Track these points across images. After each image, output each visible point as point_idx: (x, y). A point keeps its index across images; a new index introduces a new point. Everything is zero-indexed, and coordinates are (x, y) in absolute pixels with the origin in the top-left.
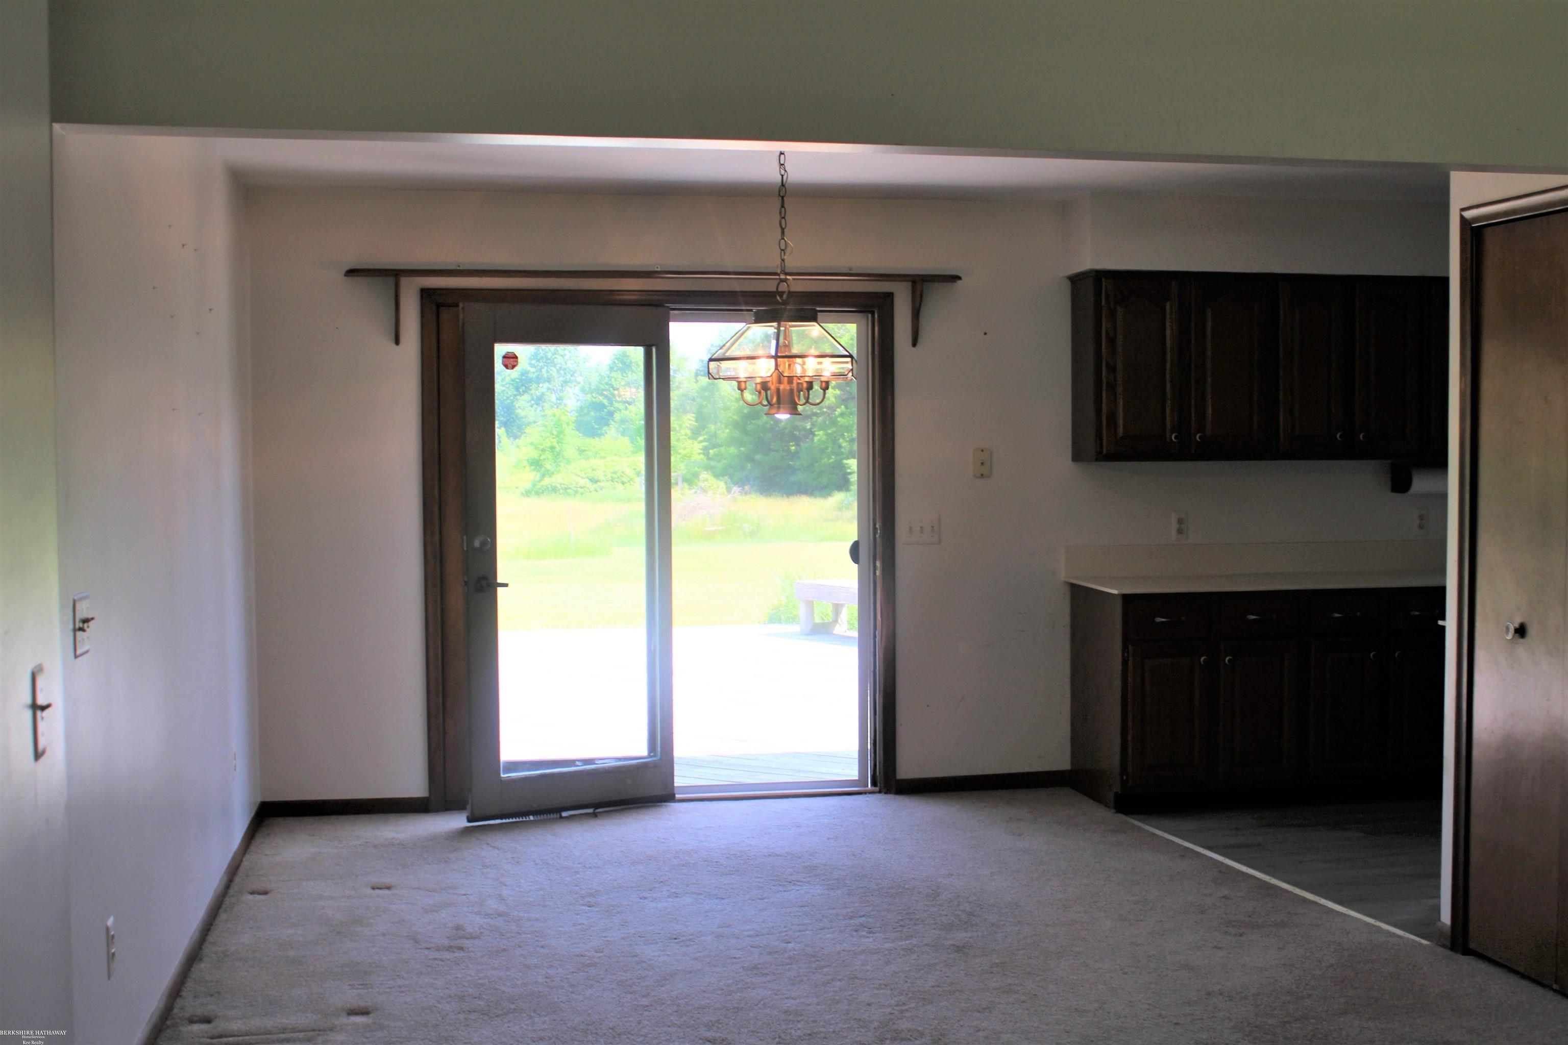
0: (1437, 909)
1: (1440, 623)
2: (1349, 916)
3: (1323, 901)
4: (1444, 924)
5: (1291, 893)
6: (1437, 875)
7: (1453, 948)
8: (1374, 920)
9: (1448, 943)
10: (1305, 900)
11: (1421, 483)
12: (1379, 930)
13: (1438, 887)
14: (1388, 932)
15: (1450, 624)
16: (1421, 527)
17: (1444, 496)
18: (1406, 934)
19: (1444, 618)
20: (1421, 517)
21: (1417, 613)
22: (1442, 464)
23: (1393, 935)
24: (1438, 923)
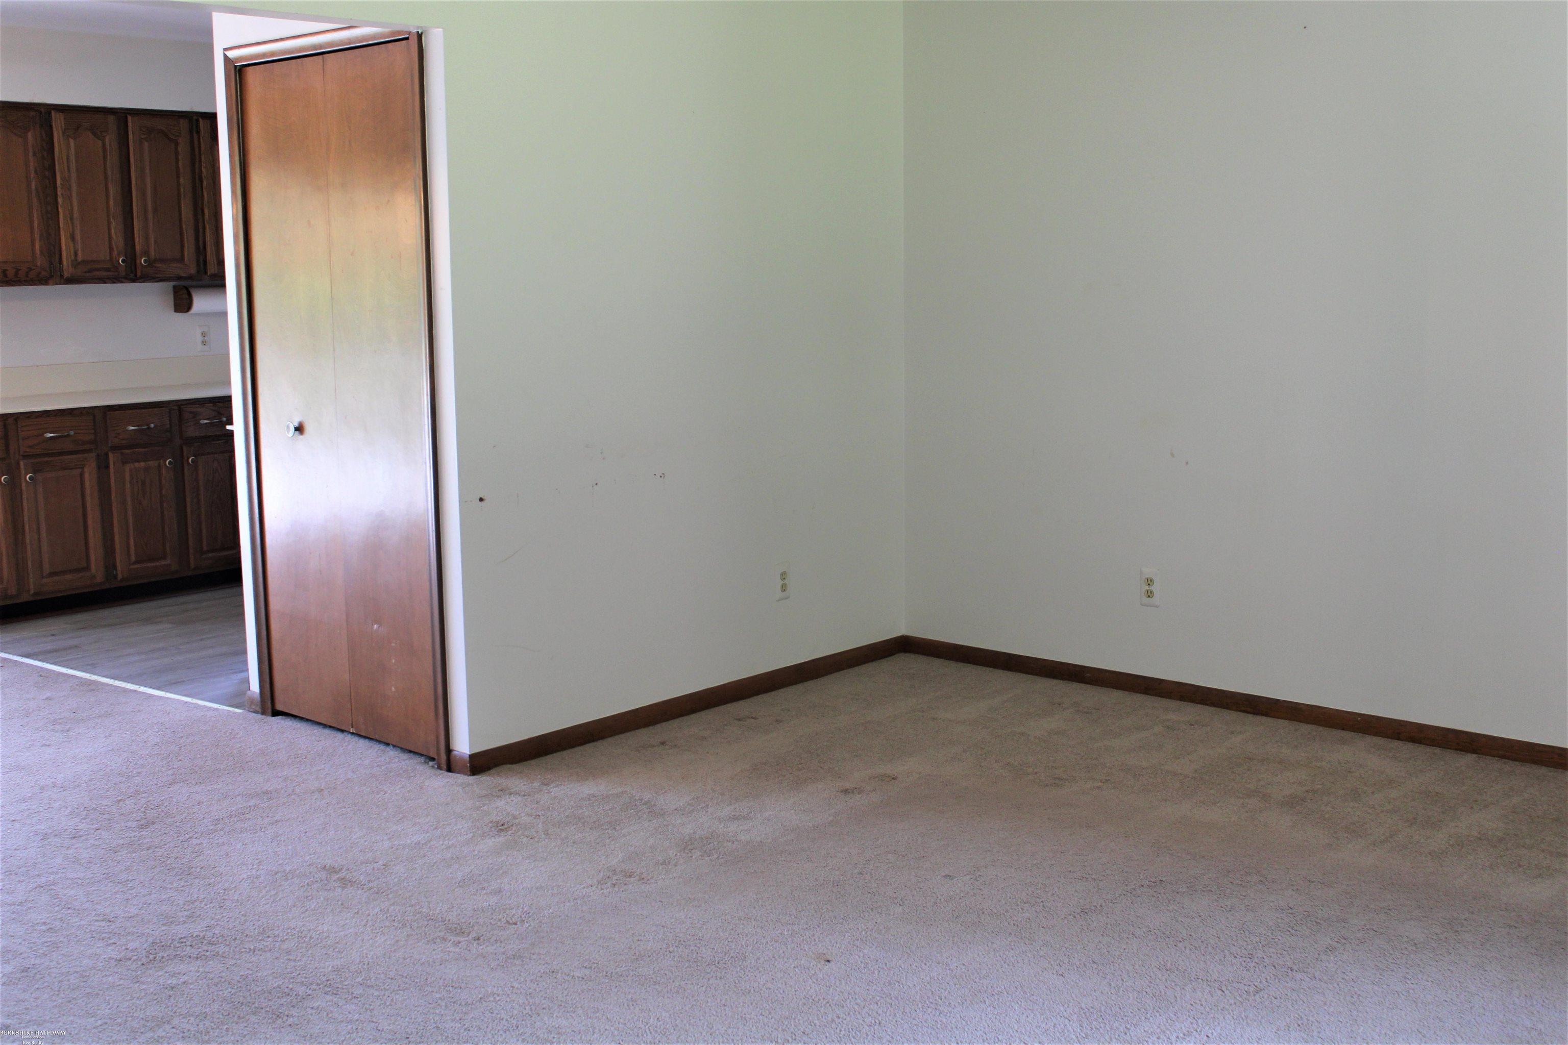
0: (247, 681)
1: (228, 427)
2: (168, 698)
3: (142, 689)
4: (254, 692)
5: (111, 685)
6: (244, 652)
7: (263, 713)
8: (191, 699)
9: (258, 708)
10: (125, 690)
11: (202, 302)
12: (197, 707)
13: (245, 662)
14: (205, 707)
15: (238, 427)
16: (204, 343)
17: (224, 314)
18: (221, 706)
19: (231, 423)
20: (204, 335)
21: (206, 421)
22: (218, 283)
23: (210, 709)
24: (249, 692)
